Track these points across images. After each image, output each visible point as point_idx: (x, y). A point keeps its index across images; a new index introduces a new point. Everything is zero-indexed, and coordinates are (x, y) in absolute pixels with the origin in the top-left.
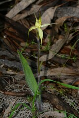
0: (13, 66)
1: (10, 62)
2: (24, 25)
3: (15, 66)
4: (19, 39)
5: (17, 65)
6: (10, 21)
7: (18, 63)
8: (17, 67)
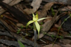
0: (12, 44)
1: (9, 42)
2: (19, 8)
3: (14, 45)
5: (15, 44)
6: (7, 6)
7: (16, 42)
8: (16, 45)
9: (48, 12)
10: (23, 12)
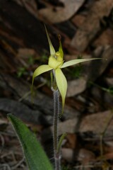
2: (27, 6)
4: (14, 39)
9: (104, 22)
10: (36, 15)
